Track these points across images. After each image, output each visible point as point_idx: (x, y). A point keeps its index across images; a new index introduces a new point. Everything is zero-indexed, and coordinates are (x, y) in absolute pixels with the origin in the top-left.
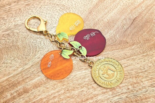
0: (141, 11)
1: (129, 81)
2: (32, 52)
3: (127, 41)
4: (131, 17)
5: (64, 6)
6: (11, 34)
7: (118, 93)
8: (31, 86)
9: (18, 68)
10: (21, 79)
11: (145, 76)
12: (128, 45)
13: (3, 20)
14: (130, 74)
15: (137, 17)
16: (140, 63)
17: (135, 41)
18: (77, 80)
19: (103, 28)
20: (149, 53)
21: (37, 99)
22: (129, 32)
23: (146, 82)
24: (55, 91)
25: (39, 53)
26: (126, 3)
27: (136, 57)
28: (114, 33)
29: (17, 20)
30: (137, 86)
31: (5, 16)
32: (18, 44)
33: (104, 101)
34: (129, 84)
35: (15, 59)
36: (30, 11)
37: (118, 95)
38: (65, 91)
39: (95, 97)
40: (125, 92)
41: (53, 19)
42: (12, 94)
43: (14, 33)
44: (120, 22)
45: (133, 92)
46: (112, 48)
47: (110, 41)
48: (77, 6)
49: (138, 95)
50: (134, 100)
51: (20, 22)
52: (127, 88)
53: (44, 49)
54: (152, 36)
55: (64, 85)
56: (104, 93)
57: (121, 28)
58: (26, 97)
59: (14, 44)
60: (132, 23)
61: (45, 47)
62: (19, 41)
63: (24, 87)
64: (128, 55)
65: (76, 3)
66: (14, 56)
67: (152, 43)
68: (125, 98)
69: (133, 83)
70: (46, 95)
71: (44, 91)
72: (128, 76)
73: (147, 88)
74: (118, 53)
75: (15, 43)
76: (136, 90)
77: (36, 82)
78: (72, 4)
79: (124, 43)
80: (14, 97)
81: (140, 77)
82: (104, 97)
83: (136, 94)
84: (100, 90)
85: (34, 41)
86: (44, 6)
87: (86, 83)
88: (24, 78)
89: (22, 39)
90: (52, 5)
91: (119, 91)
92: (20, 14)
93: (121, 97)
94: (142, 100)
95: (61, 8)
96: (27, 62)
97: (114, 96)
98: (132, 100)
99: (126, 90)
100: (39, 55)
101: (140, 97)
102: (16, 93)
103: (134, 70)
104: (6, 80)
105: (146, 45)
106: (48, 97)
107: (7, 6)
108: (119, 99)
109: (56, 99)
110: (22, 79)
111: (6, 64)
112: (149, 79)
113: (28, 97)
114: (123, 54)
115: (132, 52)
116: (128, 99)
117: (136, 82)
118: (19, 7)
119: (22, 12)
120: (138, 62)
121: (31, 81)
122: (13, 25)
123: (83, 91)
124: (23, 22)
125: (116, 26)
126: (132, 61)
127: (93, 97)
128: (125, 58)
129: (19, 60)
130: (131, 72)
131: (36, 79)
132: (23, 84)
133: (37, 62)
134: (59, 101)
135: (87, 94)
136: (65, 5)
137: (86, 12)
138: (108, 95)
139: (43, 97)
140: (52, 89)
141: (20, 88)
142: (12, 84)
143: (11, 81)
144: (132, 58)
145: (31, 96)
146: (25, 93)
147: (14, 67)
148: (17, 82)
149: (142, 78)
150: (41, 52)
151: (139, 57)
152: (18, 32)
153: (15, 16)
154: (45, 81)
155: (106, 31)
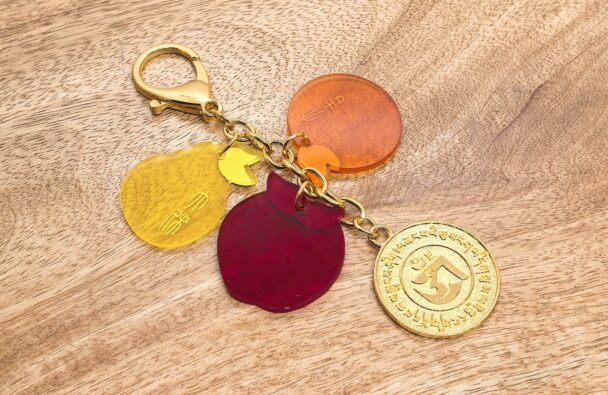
0: (561, 61)
1: (512, 325)
3: (507, 174)
4: (525, 84)
5: (264, 33)
6: (51, 136)
7: (468, 368)
8: (124, 337)
9: (75, 265)
10: (86, 312)
11: (571, 307)
12: (510, 188)
13: (17, 82)
14: (515, 300)
15: (546, 83)
16: (556, 260)
17: (536, 176)
20: (590, 219)
21: (148, 389)
22: (513, 138)
23: (575, 329)
24: (220, 360)
26: (505, 29)
27: (540, 234)
28: (457, 141)
29: (76, 82)
30: (543, 344)
31: (27, 67)
32: (78, 174)
34: (510, 338)
35: (65, 234)
36: (129, 48)
37: (467, 378)
38: (258, 357)
39: (379, 382)
40: (492, 366)
41: (220, 81)
42: (47, 368)
43: (60, 132)
44: (480, 101)
45: (526, 365)
46: (449, 198)
47: (441, 171)
48: (314, 37)
51: (85, 89)
52: (501, 353)
53: (181, 193)
55: (255, 334)
56: (412, 369)
57: (485, 123)
58: (102, 378)
59: (61, 175)
60: (527, 105)
62: (80, 163)
63: (99, 343)
64: (507, 227)
65: (311, 26)
66: (58, 220)
68: (495, 388)
69: (526, 334)
70: (182, 372)
71: (175, 357)
72: (508, 306)
73: (582, 354)
74: (469, 216)
75: (64, 171)
76: (536, 360)
77: (146, 323)
78: (293, 27)
79: (493, 182)
80: (56, 378)
81: (554, 309)
82: (414, 384)
83: (537, 377)
84: (396, 359)
86: (182, 34)
87: (342, 328)
88: (98, 307)
89: (94, 156)
90: (216, 29)
91: (472, 364)
92: (86, 60)
93: (477, 386)
95: (249, 42)
96: (112, 246)
97: (451, 379)
99: (498, 359)
100: (158, 215)
101: (554, 386)
102: (66, 362)
103: (532, 285)
104: (26, 312)
105: (581, 191)
106: (194, 382)
107: (35, 29)
108: (471, 391)
109: (224, 389)
110: (91, 311)
111: (26, 253)
112: (590, 318)
113: (114, 378)
114: (488, 223)
115: (525, 215)
116: (504, 392)
117: (543, 328)
118: (85, 34)
119: (96, 51)
120: (545, 252)
121: (127, 319)
122: (59, 100)
123: (330, 359)
124: (97, 90)
125: (463, 116)
126: (525, 248)
127: (368, 382)
128: (496, 238)
129: (81, 235)
130: (517, 289)
131: (145, 312)
132: (93, 328)
135: (345, 372)
136: (265, 29)
137: (349, 59)
138: (430, 377)
139: (174, 381)
140: (210, 349)
141: (80, 344)
142: (50, 327)
143: (44, 316)
144: (526, 236)
145: (123, 375)
146: (101, 362)
147: (62, 264)
148: (69, 321)
149: (560, 313)
150: (164, 206)
151: (551, 235)
152: (79, 127)
153: (66, 68)
154: (183, 320)
155: (425, 131)
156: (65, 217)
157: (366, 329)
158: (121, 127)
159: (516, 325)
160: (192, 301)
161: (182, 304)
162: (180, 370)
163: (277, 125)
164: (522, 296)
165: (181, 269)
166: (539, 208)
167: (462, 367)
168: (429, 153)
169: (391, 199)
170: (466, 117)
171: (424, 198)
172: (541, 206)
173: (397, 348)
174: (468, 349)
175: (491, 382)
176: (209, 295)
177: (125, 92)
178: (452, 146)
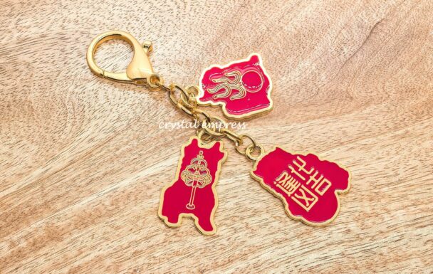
1: (352, 209)
2: (72, 121)
3: (351, 94)
4: (366, 21)
6: (10, 67)
7: (319, 242)
8: (68, 221)
9: (30, 167)
10: (40, 203)
11: (396, 195)
12: (353, 104)
15: (382, 20)
16: (386, 159)
17: (372, 94)
20: (412, 128)
21: (87, 259)
22: (357, 65)
23: (399, 211)
24: (137, 237)
25: (91, 124)
27: (374, 139)
28: (314, 68)
29: (27, 24)
30: (374, 223)
32: (31, 97)
33: (277, 265)
34: (350, 219)
35: (22, 143)
37: (318, 249)
38: (166, 235)
39: (254, 252)
40: (337, 239)
41: (135, 22)
42: (13, 244)
43: (16, 64)
44: (332, 35)
45: (362, 239)
46: (307, 114)
47: (301, 92)
49: (375, 250)
50: (364, 262)
51: (34, 30)
52: (343, 230)
53: (107, 113)
54: (425, 79)
56: (278, 243)
57: (335, 53)
58: (54, 252)
59: (18, 98)
60: (368, 38)
61: (109, 108)
62: (31, 88)
63: (50, 225)
64: (350, 135)
66: (17, 133)
67: (424, 99)
68: (338, 256)
69: (362, 216)
70: (111, 247)
71: (106, 236)
73: (402, 230)
74: (322, 126)
75: (20, 94)
76: (369, 235)
77: (84, 211)
79: (341, 100)
80: (20, 252)
81: (383, 197)
82: (279, 255)
83: (369, 248)
84: (266, 235)
85: (76, 90)
87: (228, 213)
88: (49, 198)
89: (42, 82)
91: (322, 238)
93: (325, 255)
94: (386, 262)
96: (57, 152)
97: (306, 250)
98: (358, 263)
99: (341, 235)
100: (91, 130)
101: (381, 254)
102: (27, 240)
103: (367, 179)
105: (406, 106)
106: (120, 254)
108: (321, 259)
109: (142, 258)
110: (44, 201)
112: (409, 203)
113: (62, 251)
114: (336, 132)
115: (364, 125)
116: (345, 259)
117: (374, 211)
120: (378, 153)
121: (70, 207)
122: (14, 39)
124: (42, 30)
125: (319, 48)
126: (361, 152)
127: (246, 253)
128: (342, 144)
129: (34, 144)
130: (357, 182)
131: (82, 203)
133: (85, 152)
134: (149, 264)
138: (291, 248)
139: (105, 253)
141: (37, 226)
143: (10, 205)
144: (363, 142)
145: (68, 249)
146: (52, 240)
147: (20, 167)
149: (388, 200)
150: (96, 122)
151: (383, 140)
152: (31, 60)
153: (20, 13)
154: (111, 208)
156: (22, 130)
157: (245, 214)
158: (61, 59)
159: (355, 209)
160: (117, 193)
161: (111, 196)
162: (110, 245)
163: (178, 57)
164: (359, 188)
165: (109, 169)
166: (374, 120)
168: (292, 78)
170: (321, 48)
171: (289, 113)
172: (376, 118)
173: (267, 227)
175: (336, 251)
176: (130, 190)
177: (63, 31)
178: (310, 72)
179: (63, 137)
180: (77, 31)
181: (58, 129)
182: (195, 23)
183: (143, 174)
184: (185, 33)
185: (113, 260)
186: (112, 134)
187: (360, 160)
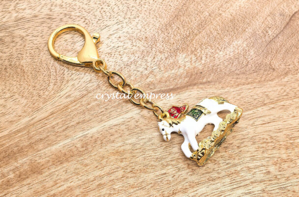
1: (271, 156)
3: (273, 66)
4: (287, 11)
6: (7, 39)
8: (47, 158)
9: (20, 116)
10: (26, 144)
12: (275, 74)
14: (274, 141)
17: (290, 67)
18: (154, 150)
19: (220, 32)
21: (61, 189)
22: (279, 44)
24: (102, 173)
25: (68, 84)
27: (291, 102)
28: (245, 45)
29: (23, 7)
30: (289, 167)
32: (23, 62)
34: (270, 163)
35: (14, 97)
38: (124, 172)
39: (193, 187)
41: (107, 7)
42: (3, 176)
43: (13, 37)
44: (260, 21)
45: (279, 179)
46: (238, 80)
47: (234, 64)
49: (288, 188)
51: (28, 11)
52: (264, 172)
53: (82, 76)
55: (123, 159)
57: (262, 34)
58: (35, 182)
59: (13, 63)
60: (288, 24)
61: (84, 72)
62: (24, 56)
63: (33, 161)
64: (272, 98)
66: (11, 89)
68: (259, 192)
69: (279, 161)
71: (76, 171)
72: (270, 144)
74: (250, 91)
75: (15, 60)
76: (285, 176)
77: (60, 151)
79: (265, 70)
80: (8, 181)
81: (296, 147)
82: (213, 190)
83: (284, 186)
84: (203, 174)
87: (173, 156)
88: (33, 141)
89: (32, 51)
91: (247, 178)
93: (249, 191)
96: (41, 105)
97: (235, 186)
99: (262, 175)
100: (69, 89)
101: (294, 191)
102: (14, 172)
103: (285, 132)
106: (87, 185)
108: (246, 194)
109: (105, 190)
110: (29, 142)
113: (41, 182)
114: (260, 95)
115: (283, 90)
116: (265, 194)
117: (289, 157)
120: (293, 113)
121: (49, 148)
122: (13, 18)
123: (165, 174)
124: (35, 12)
125: (250, 30)
126: (280, 111)
127: (187, 187)
128: (265, 104)
129: (24, 98)
130: (276, 134)
131: (60, 144)
132: (30, 153)
133: (64, 105)
134: (110, 194)
135: (174, 181)
138: (222, 185)
139: (75, 185)
140: (97, 167)
141: (23, 162)
142: (5, 152)
144: (282, 103)
145: (46, 181)
146: (34, 173)
147: (12, 116)
148: (16, 148)
150: (73, 83)
152: (24, 34)
154: (82, 149)
155: (226, 39)
156: (15, 88)
159: (274, 155)
160: (87, 138)
161: (82, 140)
162: (80, 178)
163: (139, 34)
164: (278, 138)
165: (82, 119)
166: (291, 86)
167: (241, 179)
168: (228, 52)
169: (205, 80)
170: (251, 30)
171: (224, 79)
174: (245, 169)
175: (258, 188)
176: (97, 136)
177: (51, 13)
178: (242, 49)
179: (47, 93)
180: (61, 13)
181: (43, 87)
182: (153, 9)
183: (108, 124)
184: (145, 16)
185: (81, 190)
186: (85, 92)
187: (279, 117)
